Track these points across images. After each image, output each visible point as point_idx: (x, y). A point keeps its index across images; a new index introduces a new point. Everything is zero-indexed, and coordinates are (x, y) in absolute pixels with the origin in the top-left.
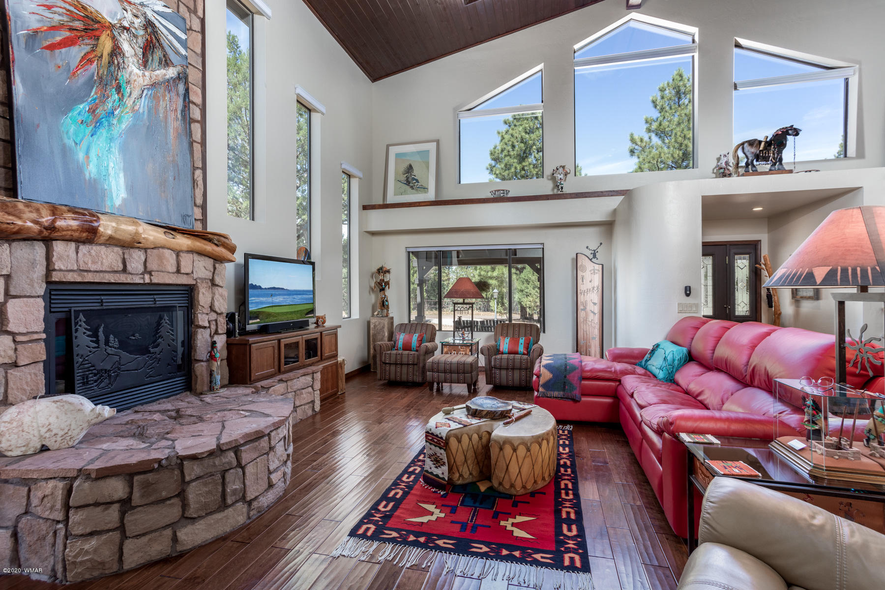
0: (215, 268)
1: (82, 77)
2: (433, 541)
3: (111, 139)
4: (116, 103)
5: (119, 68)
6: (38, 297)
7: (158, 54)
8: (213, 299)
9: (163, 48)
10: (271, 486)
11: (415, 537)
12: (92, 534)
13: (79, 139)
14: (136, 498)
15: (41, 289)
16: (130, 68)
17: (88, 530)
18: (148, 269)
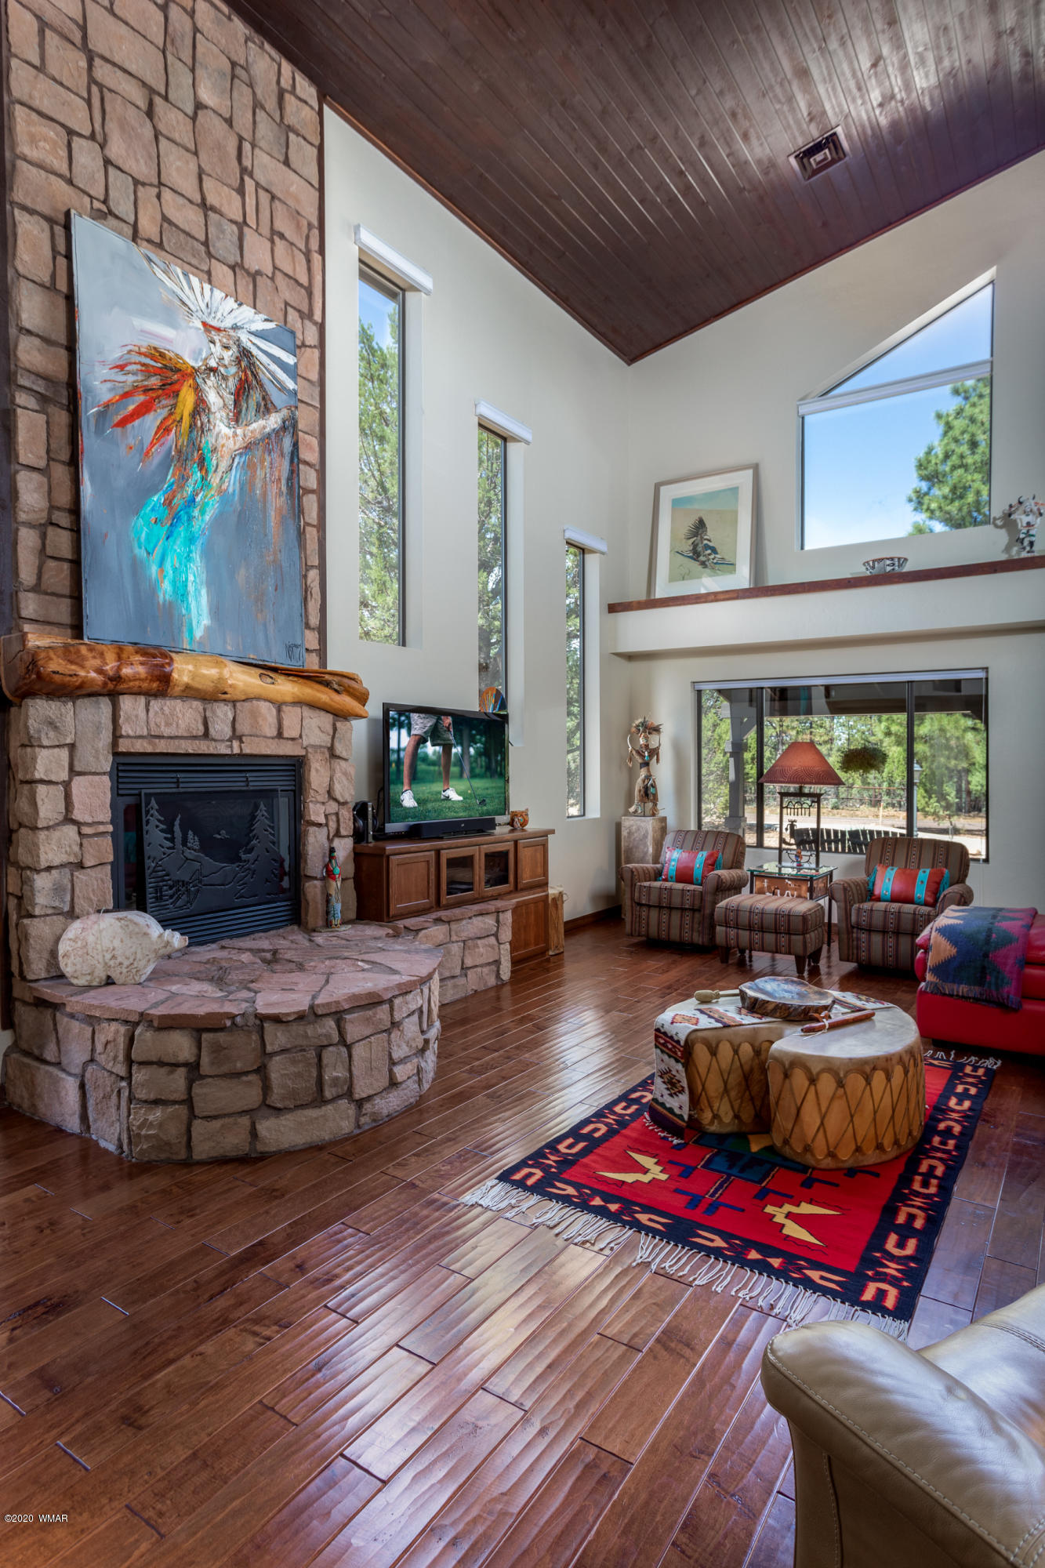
0: (335, 729)
1: (158, 454)
2: (632, 1213)
3: (191, 540)
4: (199, 484)
5: (203, 432)
6: (104, 773)
7: (256, 396)
8: (331, 779)
9: (262, 386)
10: (393, 1084)
11: (603, 1200)
12: (156, 1102)
13: (152, 546)
14: (206, 1066)
15: (106, 764)
16: (217, 428)
17: (152, 1097)
18: (237, 734)
